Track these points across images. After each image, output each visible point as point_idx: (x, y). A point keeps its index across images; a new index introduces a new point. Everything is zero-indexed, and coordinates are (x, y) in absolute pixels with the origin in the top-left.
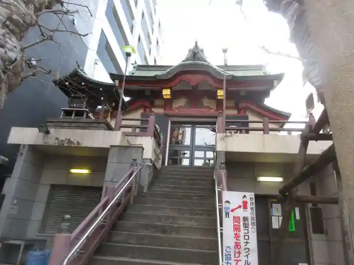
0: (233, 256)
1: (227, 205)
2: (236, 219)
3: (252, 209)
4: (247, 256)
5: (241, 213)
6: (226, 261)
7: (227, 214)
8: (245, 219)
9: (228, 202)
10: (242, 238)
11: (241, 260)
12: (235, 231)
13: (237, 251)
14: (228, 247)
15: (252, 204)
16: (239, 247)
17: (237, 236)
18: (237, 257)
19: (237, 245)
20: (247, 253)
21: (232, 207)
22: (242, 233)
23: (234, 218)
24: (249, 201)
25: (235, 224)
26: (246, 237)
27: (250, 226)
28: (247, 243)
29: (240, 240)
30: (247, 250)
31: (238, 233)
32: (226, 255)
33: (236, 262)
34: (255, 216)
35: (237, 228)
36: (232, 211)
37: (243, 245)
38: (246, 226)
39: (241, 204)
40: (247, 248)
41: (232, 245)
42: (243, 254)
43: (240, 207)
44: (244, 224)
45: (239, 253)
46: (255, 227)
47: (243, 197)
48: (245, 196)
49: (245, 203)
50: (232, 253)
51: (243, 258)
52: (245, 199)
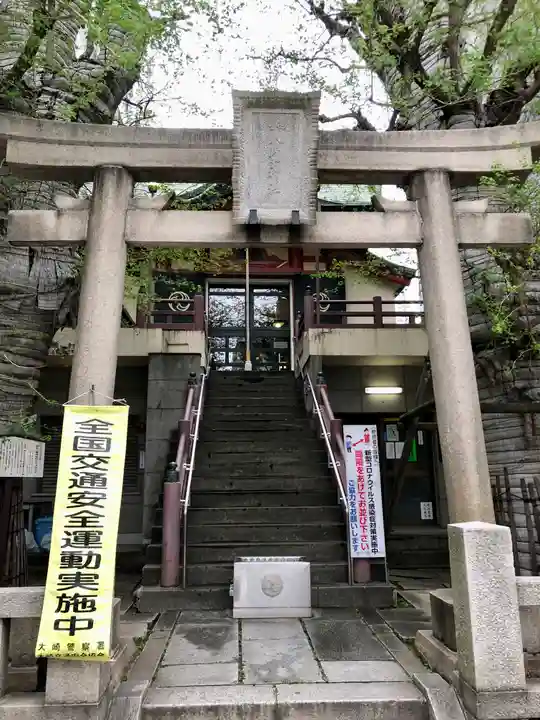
0: (356, 489)
1: (349, 439)
2: (359, 454)
3: (374, 442)
5: (363, 447)
6: (351, 494)
7: (349, 449)
8: (367, 453)
9: (350, 436)
10: (365, 471)
11: (364, 493)
12: (358, 465)
13: (361, 484)
15: (374, 436)
16: (362, 480)
17: (360, 470)
18: (361, 490)
19: (360, 478)
20: (371, 486)
21: (353, 441)
22: (365, 464)
23: (357, 452)
24: (371, 435)
25: (358, 458)
26: (369, 471)
27: (373, 459)
28: (370, 475)
29: (363, 473)
30: (370, 483)
31: (361, 467)
33: (359, 494)
34: (377, 449)
35: (359, 462)
36: (354, 445)
37: (366, 478)
38: (368, 459)
39: (363, 438)
40: (370, 481)
41: (356, 479)
42: (367, 486)
43: (362, 440)
44: (367, 458)
45: (363, 486)
46: (378, 460)
48: (366, 429)
49: (367, 437)
50: (356, 487)
51: (366, 490)
52: (367, 433)
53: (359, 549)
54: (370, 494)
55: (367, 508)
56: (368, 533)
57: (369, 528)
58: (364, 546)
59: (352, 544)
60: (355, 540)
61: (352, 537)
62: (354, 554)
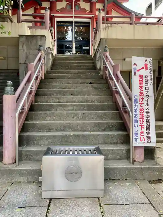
0: (138, 101)
1: (135, 66)
2: (141, 76)
3: (150, 69)
4: (147, 100)
5: (143, 72)
6: (135, 104)
7: (135, 73)
8: (146, 76)
9: (135, 64)
10: (144, 89)
11: (143, 103)
12: (140, 85)
13: (141, 97)
14: (136, 95)
15: (150, 66)
16: (142, 95)
17: (141, 88)
18: (141, 101)
19: (141, 94)
20: (148, 98)
22: (145, 84)
23: (140, 76)
25: (140, 80)
26: (147, 89)
27: (149, 81)
28: (147, 92)
29: (143, 90)
30: (147, 97)
31: (141, 86)
32: (134, 100)
33: (140, 104)
34: (152, 74)
35: (141, 83)
36: (138, 71)
37: (145, 93)
38: (146, 81)
40: (147, 95)
41: (138, 94)
42: (145, 99)
43: (143, 68)
45: (143, 98)
46: (152, 82)
47: (145, 61)
48: (146, 61)
49: (146, 65)
50: (138, 99)
51: (144, 101)
52: (146, 63)
53: (139, 141)
54: (147, 104)
55: (144, 113)
56: (144, 130)
57: (145, 127)
58: (142, 138)
59: (134, 137)
60: (136, 135)
61: (134, 133)
62: (134, 145)
